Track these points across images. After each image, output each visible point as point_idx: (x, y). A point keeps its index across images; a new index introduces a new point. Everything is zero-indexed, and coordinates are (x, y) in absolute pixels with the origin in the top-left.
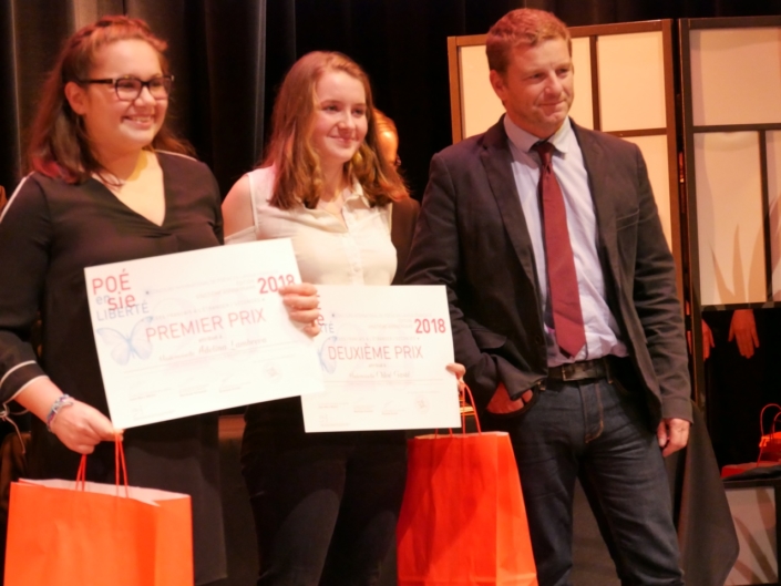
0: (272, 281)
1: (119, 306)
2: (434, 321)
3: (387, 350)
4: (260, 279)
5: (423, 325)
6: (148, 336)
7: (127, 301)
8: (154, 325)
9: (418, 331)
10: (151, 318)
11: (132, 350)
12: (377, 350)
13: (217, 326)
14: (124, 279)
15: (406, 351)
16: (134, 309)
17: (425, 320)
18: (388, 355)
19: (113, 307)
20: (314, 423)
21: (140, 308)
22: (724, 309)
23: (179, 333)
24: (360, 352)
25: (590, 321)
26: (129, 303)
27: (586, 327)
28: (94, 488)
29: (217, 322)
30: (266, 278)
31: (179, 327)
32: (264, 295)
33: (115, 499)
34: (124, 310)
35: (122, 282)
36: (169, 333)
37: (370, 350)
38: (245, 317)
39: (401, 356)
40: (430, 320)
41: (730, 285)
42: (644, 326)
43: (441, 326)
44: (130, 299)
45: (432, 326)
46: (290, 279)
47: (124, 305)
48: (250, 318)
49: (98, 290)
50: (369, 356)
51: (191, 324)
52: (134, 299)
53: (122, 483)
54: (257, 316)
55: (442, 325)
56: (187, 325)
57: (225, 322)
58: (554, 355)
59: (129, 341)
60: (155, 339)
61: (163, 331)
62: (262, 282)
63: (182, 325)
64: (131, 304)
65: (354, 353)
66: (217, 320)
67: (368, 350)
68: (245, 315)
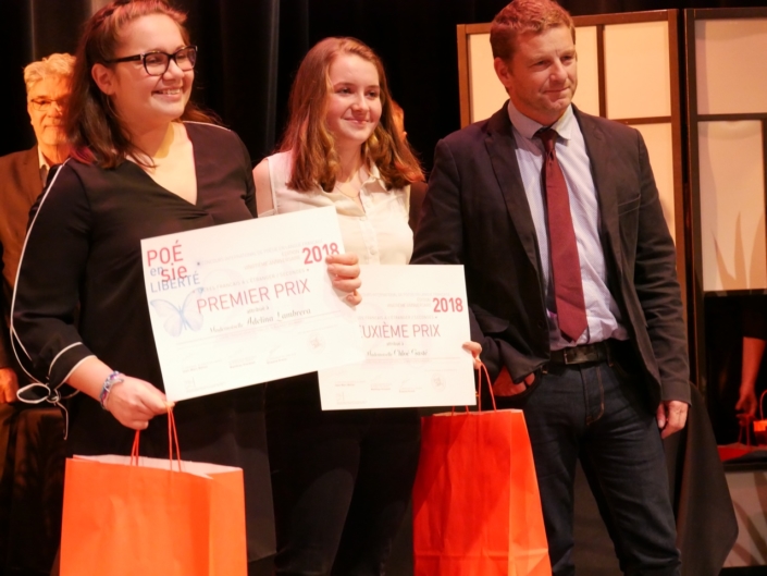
0: (316, 251)
1: (172, 277)
2: (451, 300)
3: (405, 328)
4: (305, 249)
5: (441, 304)
6: (199, 307)
7: (179, 273)
8: (205, 296)
9: (435, 310)
10: (202, 289)
11: (184, 322)
12: (395, 329)
13: (264, 297)
14: (177, 250)
15: (424, 330)
16: (186, 279)
17: (443, 299)
18: (405, 334)
19: (166, 278)
20: (330, 400)
21: (191, 279)
22: (725, 295)
23: (229, 304)
24: (378, 331)
25: (591, 305)
26: (181, 274)
27: (588, 312)
28: (147, 462)
29: (264, 293)
30: (311, 248)
31: (228, 298)
32: (309, 265)
33: (169, 473)
34: (176, 281)
35: (175, 254)
36: (219, 304)
37: (388, 329)
38: (290, 288)
39: (419, 334)
40: (448, 300)
41: (731, 270)
42: (644, 309)
43: (458, 305)
44: (182, 270)
45: (450, 305)
46: (334, 247)
47: (177, 276)
48: (295, 289)
49: (152, 262)
50: (387, 334)
51: (240, 294)
52: (186, 271)
53: (175, 458)
54: (301, 286)
55: (460, 305)
56: (236, 296)
57: (272, 293)
58: (556, 339)
59: (181, 312)
60: (205, 310)
61: (214, 303)
62: (306, 252)
63: (231, 296)
64: (182, 275)
65: (372, 332)
66: (263, 291)
67: (386, 329)
68: (290, 286)
